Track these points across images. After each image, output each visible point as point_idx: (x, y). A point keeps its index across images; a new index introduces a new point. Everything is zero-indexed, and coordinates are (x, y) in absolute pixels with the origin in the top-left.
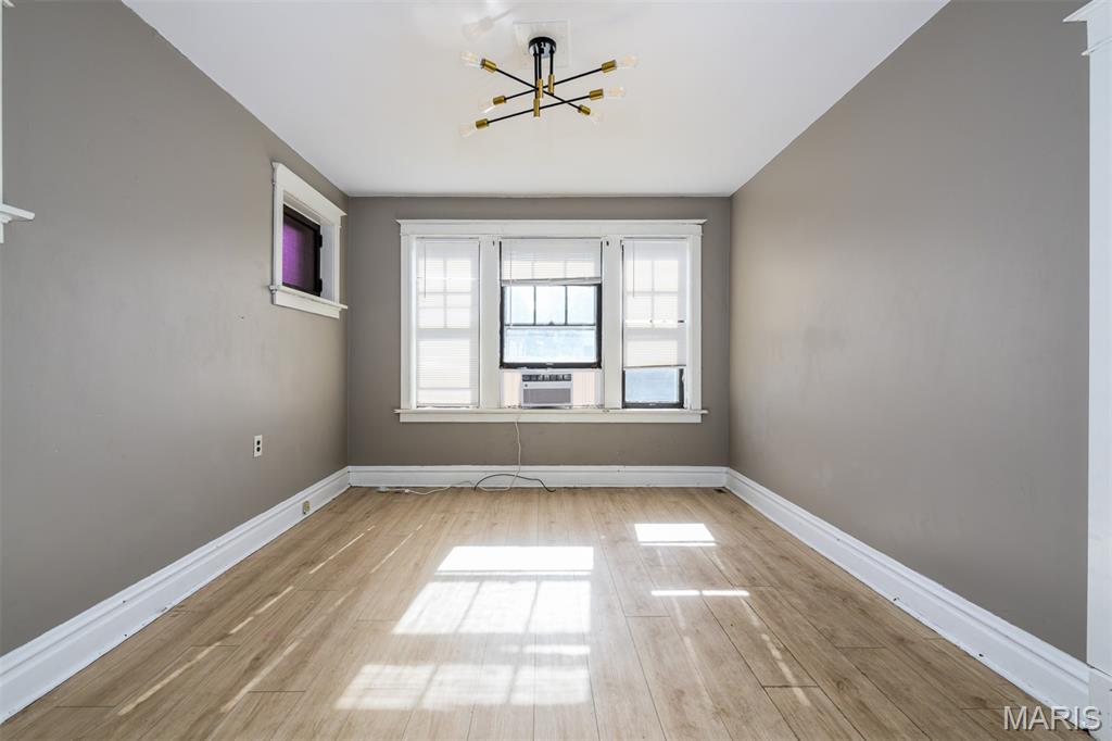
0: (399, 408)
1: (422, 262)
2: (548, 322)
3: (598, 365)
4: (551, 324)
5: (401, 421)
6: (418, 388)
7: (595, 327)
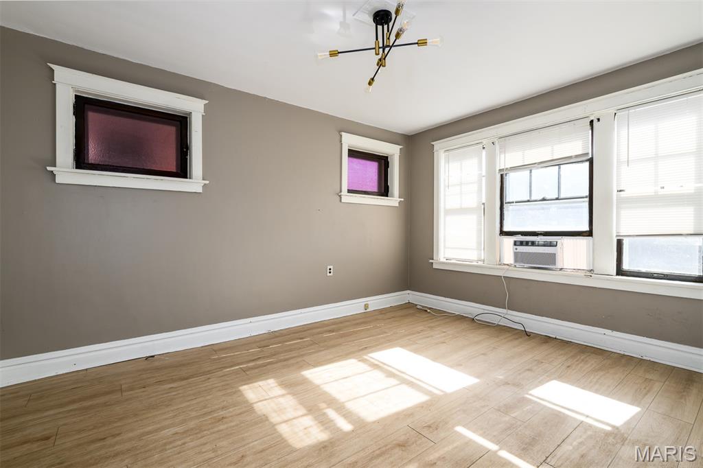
0: (433, 259)
1: (447, 165)
2: (541, 198)
3: (589, 233)
4: (544, 200)
5: (434, 267)
6: (445, 247)
7: (587, 199)
